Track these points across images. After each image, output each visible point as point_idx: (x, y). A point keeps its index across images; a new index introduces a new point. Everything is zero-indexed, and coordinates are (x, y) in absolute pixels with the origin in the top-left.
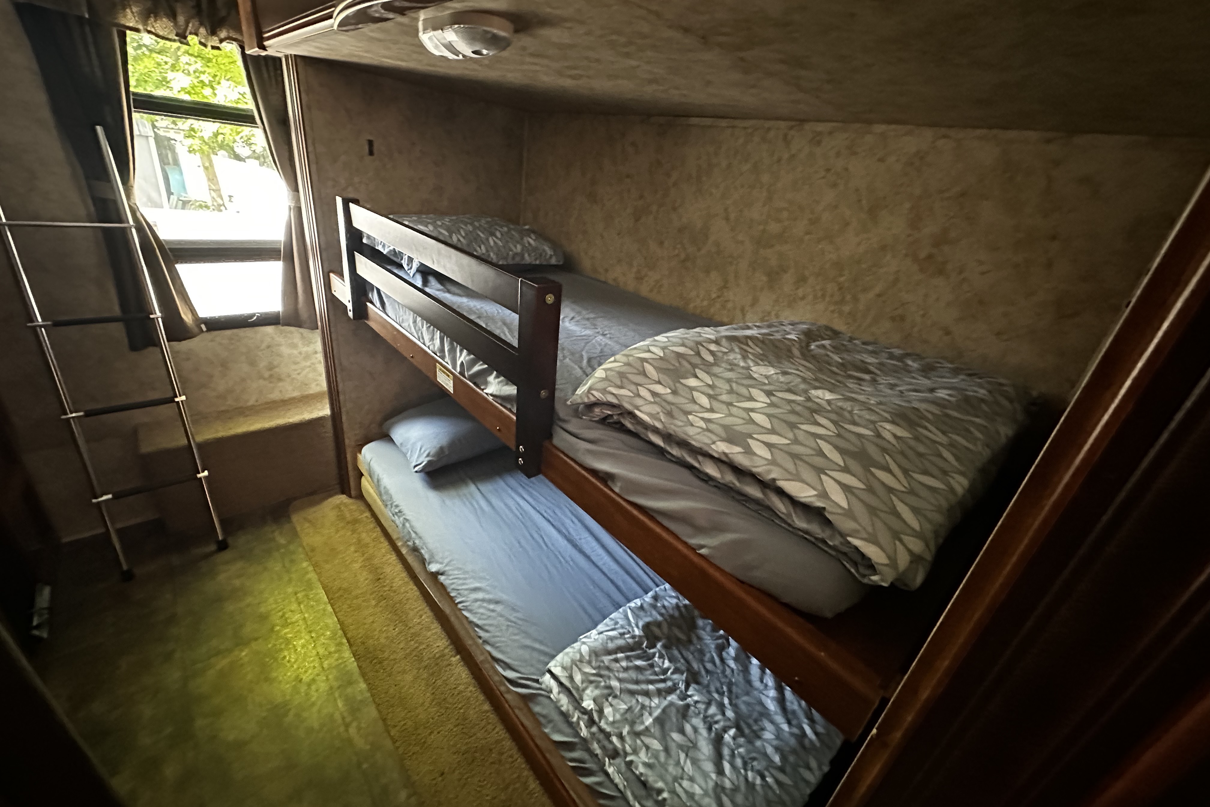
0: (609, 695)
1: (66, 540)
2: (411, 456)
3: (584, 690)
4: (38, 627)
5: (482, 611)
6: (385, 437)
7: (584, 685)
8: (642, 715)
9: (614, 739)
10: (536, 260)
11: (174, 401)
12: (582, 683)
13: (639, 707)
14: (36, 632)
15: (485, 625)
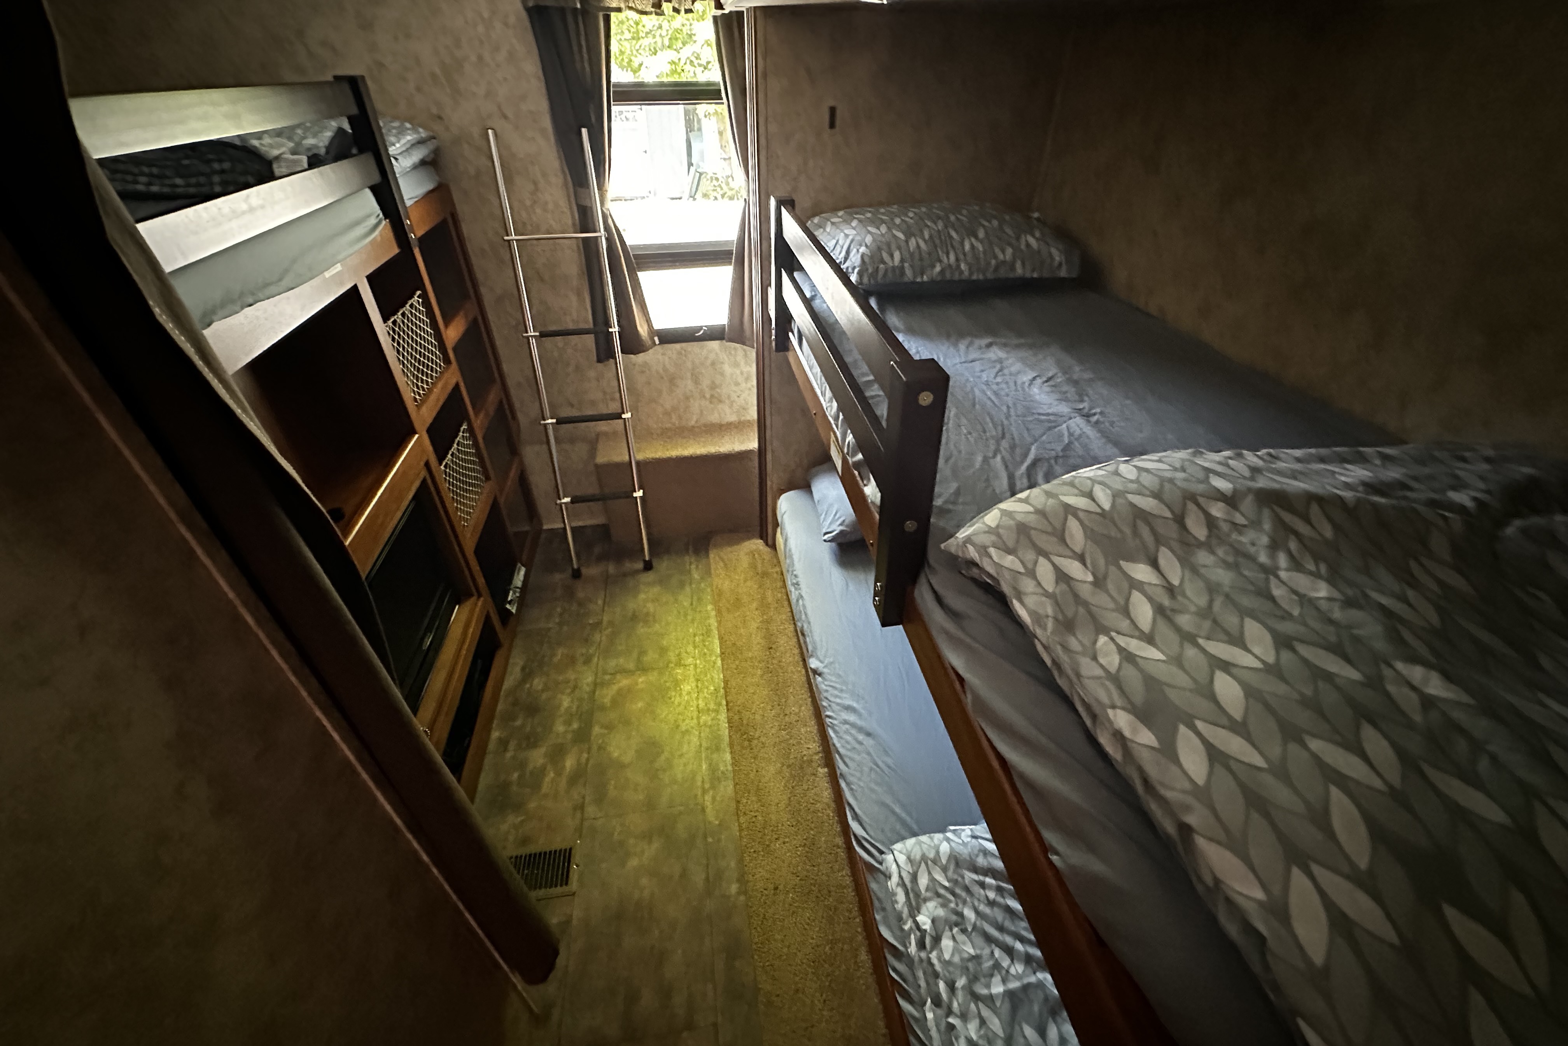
0: (956, 925)
1: (545, 527)
2: (824, 520)
3: (925, 900)
4: (510, 603)
5: (848, 738)
6: (806, 487)
7: (929, 894)
8: (992, 976)
9: (942, 985)
10: (1033, 271)
11: (621, 418)
12: (927, 890)
13: (991, 963)
14: (508, 606)
15: (847, 756)
